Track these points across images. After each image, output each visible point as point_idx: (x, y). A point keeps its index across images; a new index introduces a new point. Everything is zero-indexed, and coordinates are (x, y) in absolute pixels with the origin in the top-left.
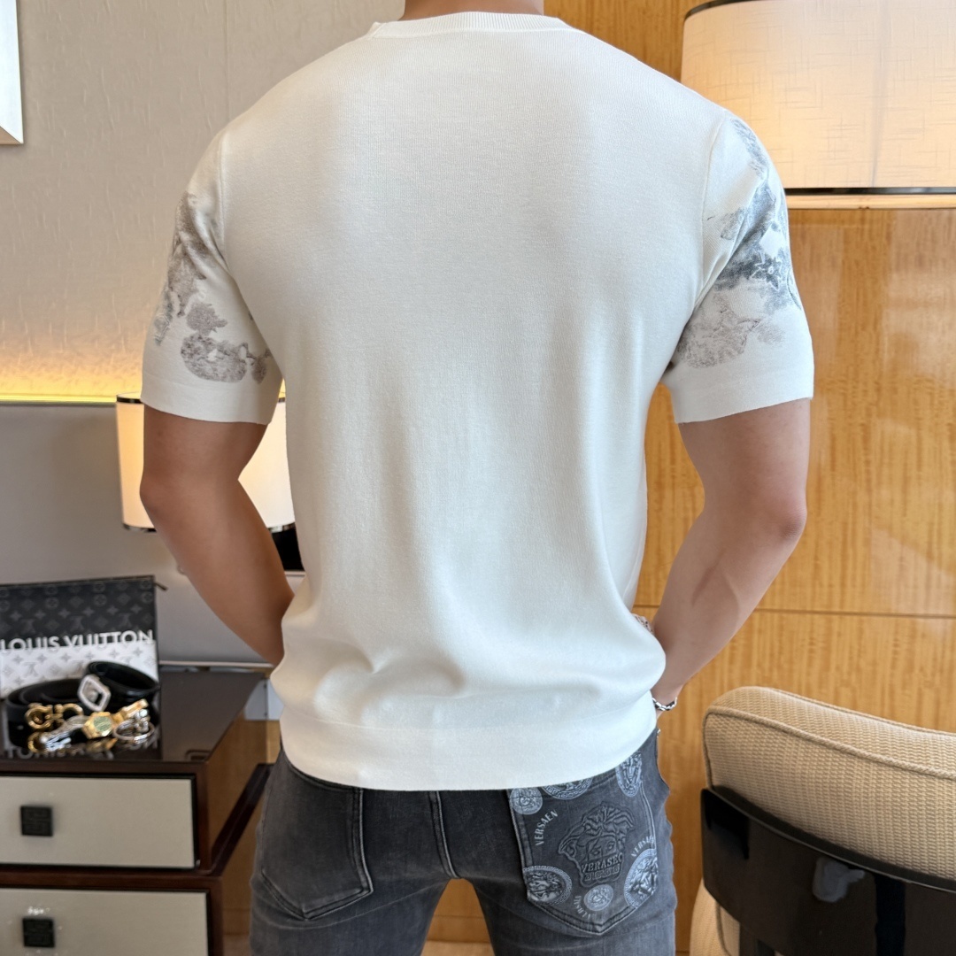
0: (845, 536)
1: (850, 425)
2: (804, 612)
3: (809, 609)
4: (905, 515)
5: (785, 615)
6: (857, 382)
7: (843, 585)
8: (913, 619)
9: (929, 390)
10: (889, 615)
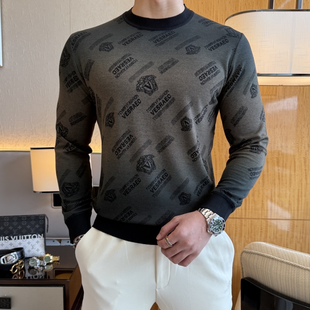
0: (272, 194)
1: (273, 158)
2: (259, 219)
3: (260, 218)
4: (290, 187)
5: (253, 220)
6: (275, 144)
7: (271, 210)
8: (293, 221)
9: (297, 147)
10: (286, 220)
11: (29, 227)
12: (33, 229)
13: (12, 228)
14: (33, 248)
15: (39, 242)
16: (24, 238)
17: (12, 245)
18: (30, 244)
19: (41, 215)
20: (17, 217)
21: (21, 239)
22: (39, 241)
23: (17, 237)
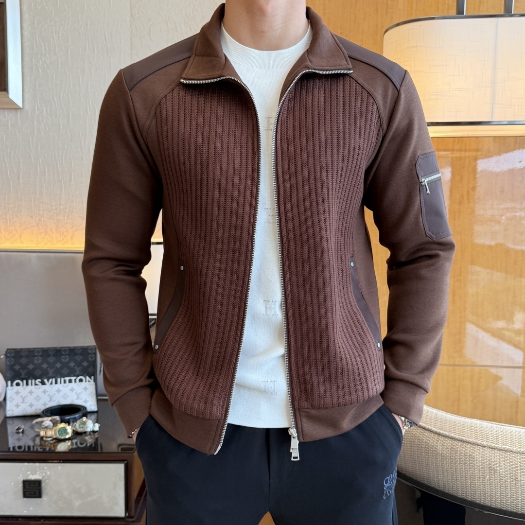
11: (72, 364)
12: (79, 369)
13: (47, 366)
14: (78, 398)
15: (87, 389)
16: (65, 382)
17: (47, 394)
18: (74, 391)
19: (90, 347)
20: (55, 350)
21: (61, 383)
22: (87, 387)
23: (54, 380)
